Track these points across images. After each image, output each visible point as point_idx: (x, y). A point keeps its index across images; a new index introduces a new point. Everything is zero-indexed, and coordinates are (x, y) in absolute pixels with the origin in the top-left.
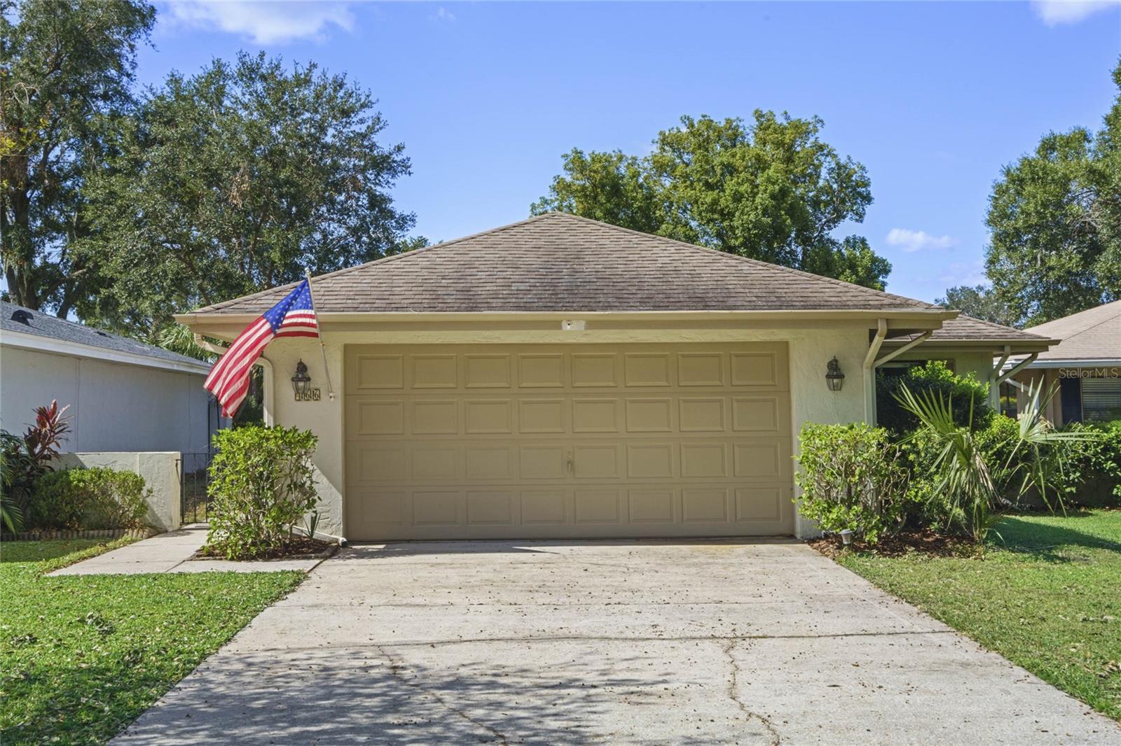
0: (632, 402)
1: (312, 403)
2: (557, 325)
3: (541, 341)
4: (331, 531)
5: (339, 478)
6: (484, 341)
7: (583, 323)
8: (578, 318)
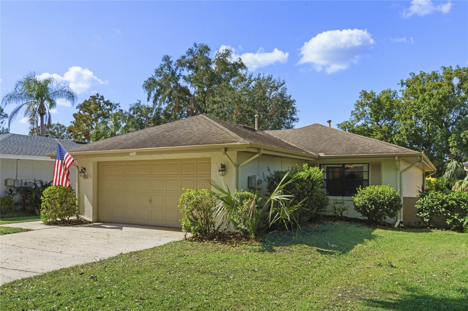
0: (168, 180)
1: (86, 179)
2: (128, 154)
3: (139, 159)
4: (88, 217)
5: (92, 202)
6: (125, 160)
7: (135, 153)
8: (134, 151)
